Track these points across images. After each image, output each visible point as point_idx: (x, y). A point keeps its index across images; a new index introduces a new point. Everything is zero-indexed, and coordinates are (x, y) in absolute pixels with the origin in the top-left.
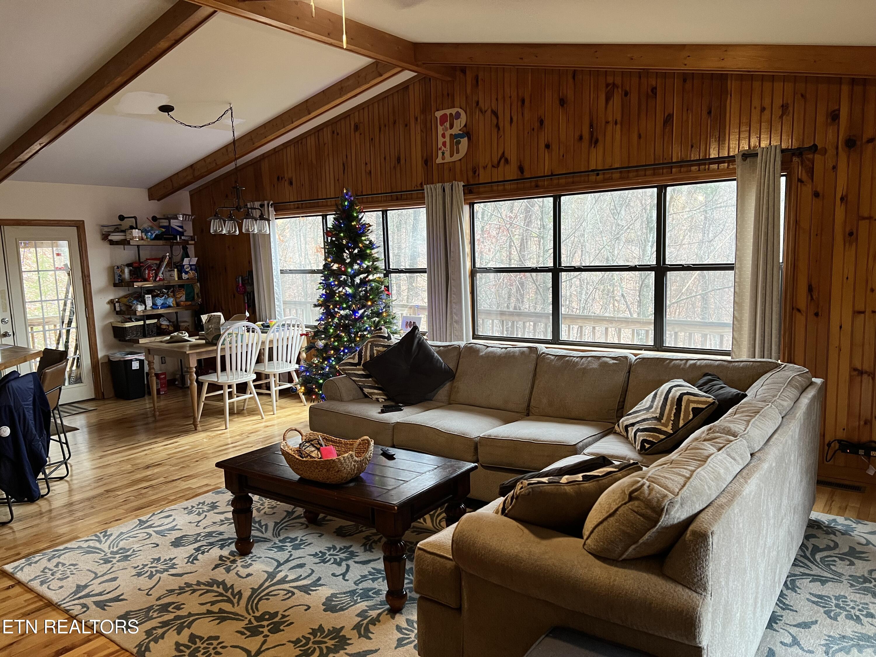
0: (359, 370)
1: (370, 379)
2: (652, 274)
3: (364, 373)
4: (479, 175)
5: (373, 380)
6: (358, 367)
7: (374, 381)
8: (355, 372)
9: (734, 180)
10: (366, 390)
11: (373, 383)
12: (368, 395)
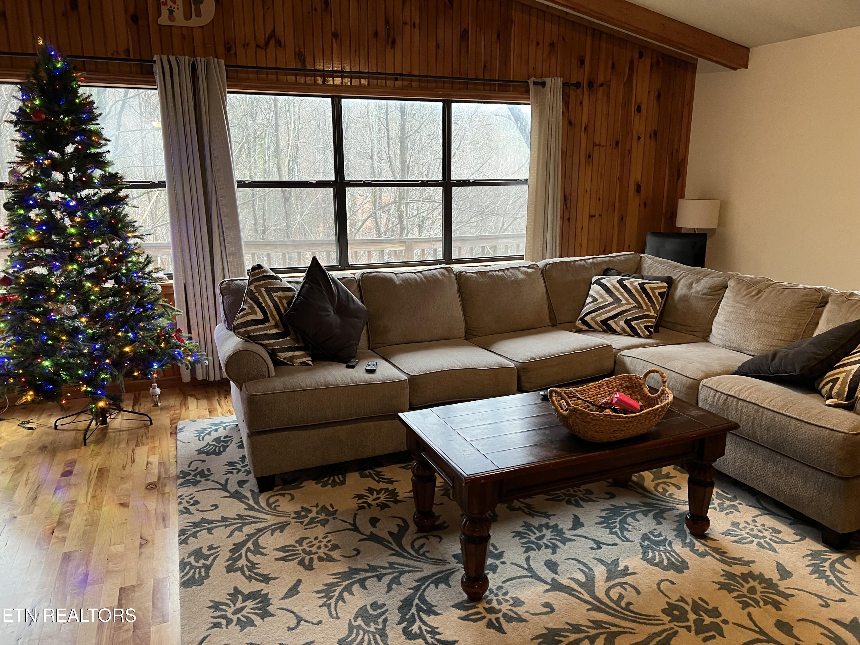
0: (270, 328)
1: (288, 338)
2: (440, 189)
3: (278, 331)
4: (235, 54)
5: (291, 338)
6: (267, 324)
7: (294, 340)
8: (265, 332)
9: (529, 104)
10: (282, 356)
11: (293, 342)
12: (285, 361)
